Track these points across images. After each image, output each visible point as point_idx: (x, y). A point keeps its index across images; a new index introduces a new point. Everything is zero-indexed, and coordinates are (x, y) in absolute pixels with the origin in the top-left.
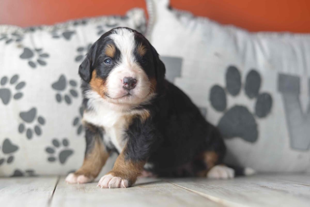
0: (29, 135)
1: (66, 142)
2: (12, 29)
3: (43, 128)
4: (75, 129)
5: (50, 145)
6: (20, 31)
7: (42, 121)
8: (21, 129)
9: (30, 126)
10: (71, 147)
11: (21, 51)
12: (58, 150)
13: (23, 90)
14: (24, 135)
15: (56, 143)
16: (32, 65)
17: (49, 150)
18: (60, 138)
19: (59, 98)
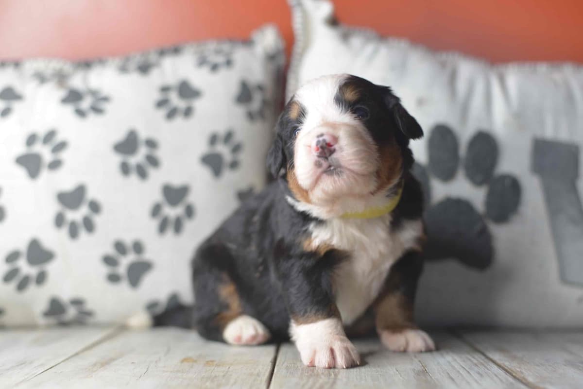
0: (74, 233)
1: (138, 247)
2: (54, 65)
3: (98, 220)
4: (154, 224)
5: (110, 251)
6: (67, 68)
7: (95, 207)
8: (59, 221)
9: (76, 215)
10: (148, 255)
11: (62, 93)
12: (125, 262)
13: (64, 155)
14: (64, 232)
15: (120, 247)
16: (81, 113)
17: (109, 261)
18: (128, 239)
19: (125, 169)
